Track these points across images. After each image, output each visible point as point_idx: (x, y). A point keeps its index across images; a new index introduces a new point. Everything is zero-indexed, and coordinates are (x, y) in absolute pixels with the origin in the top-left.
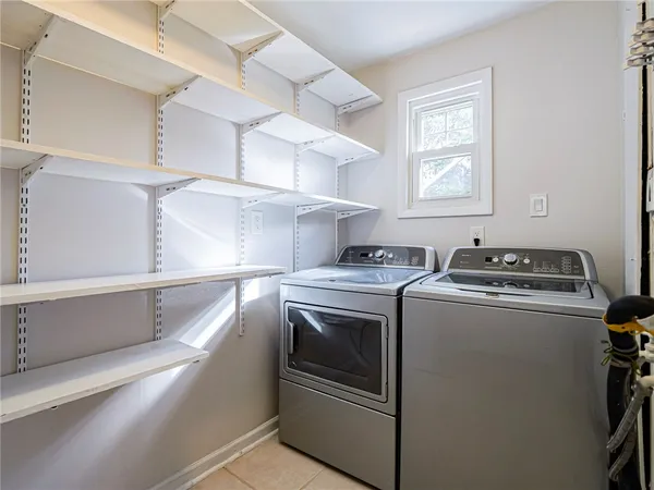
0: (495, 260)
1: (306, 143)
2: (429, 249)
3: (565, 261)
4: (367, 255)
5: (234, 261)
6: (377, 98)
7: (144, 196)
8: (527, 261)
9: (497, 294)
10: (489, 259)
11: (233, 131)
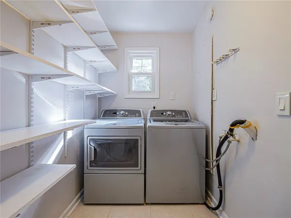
0: (164, 114)
1: (91, 61)
2: (141, 110)
3: (184, 113)
4: (116, 113)
5: (62, 118)
6: (116, 47)
7: (24, 80)
8: (173, 114)
9: (177, 124)
10: (162, 114)
11: (62, 49)
